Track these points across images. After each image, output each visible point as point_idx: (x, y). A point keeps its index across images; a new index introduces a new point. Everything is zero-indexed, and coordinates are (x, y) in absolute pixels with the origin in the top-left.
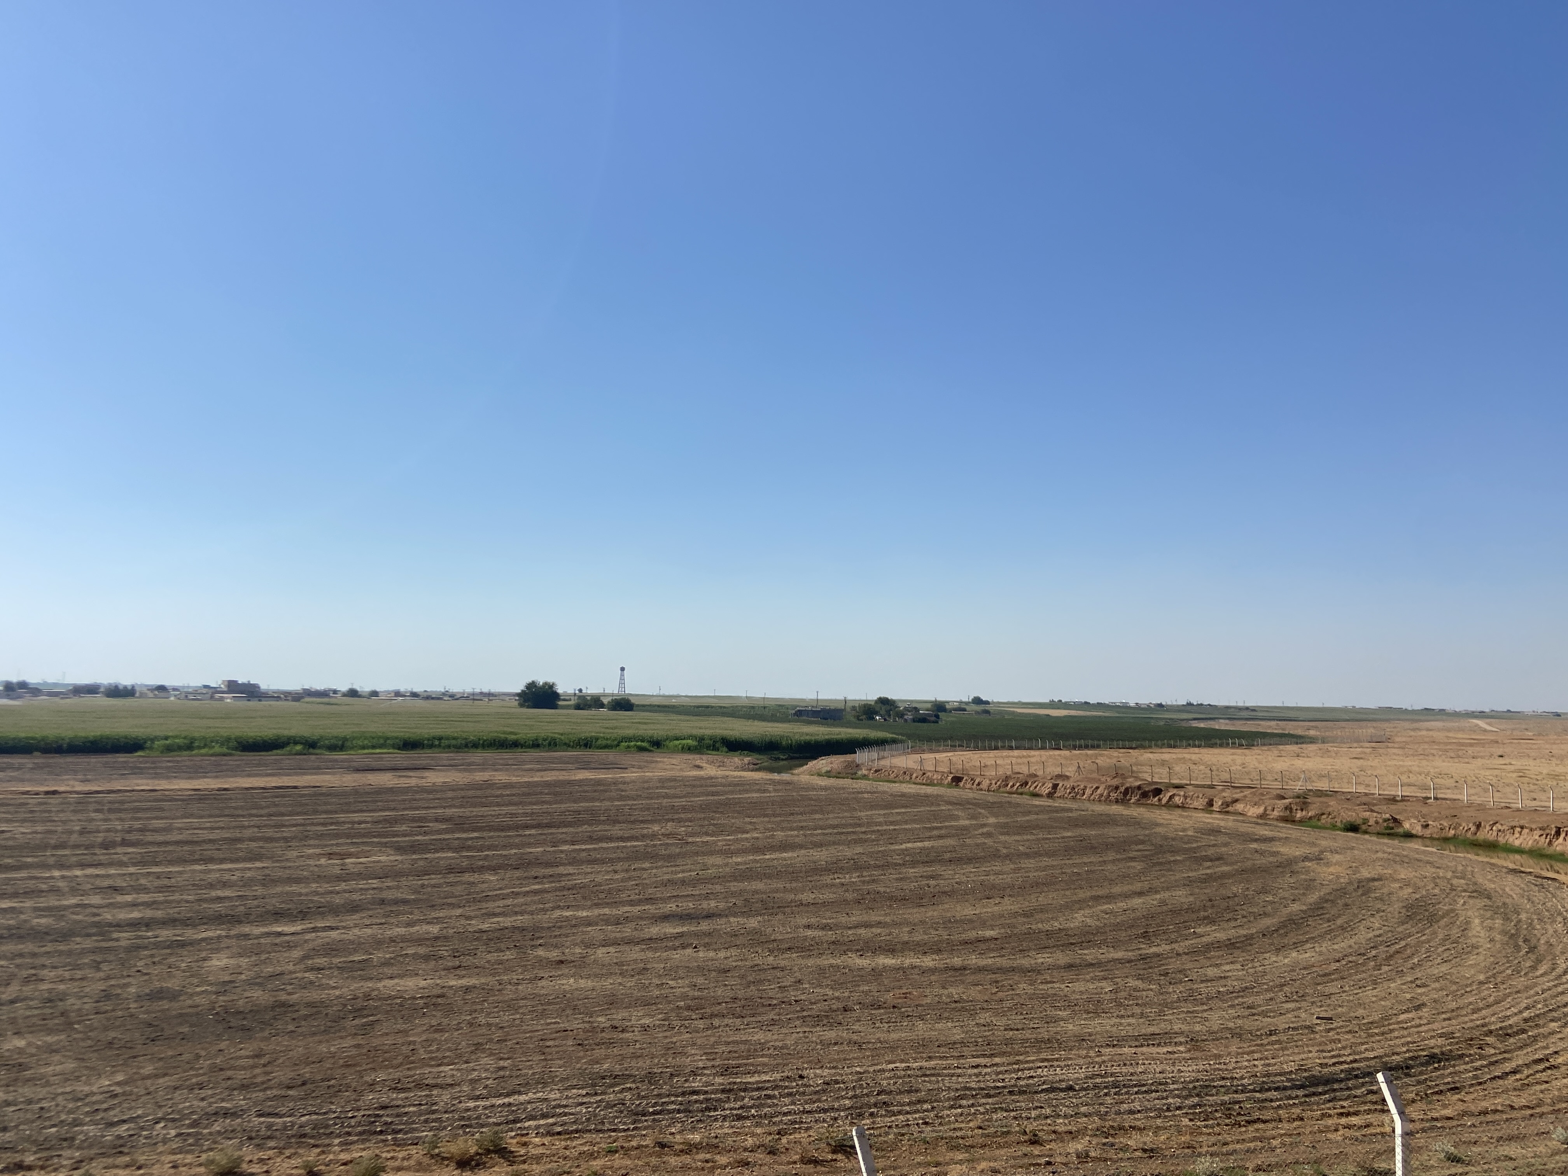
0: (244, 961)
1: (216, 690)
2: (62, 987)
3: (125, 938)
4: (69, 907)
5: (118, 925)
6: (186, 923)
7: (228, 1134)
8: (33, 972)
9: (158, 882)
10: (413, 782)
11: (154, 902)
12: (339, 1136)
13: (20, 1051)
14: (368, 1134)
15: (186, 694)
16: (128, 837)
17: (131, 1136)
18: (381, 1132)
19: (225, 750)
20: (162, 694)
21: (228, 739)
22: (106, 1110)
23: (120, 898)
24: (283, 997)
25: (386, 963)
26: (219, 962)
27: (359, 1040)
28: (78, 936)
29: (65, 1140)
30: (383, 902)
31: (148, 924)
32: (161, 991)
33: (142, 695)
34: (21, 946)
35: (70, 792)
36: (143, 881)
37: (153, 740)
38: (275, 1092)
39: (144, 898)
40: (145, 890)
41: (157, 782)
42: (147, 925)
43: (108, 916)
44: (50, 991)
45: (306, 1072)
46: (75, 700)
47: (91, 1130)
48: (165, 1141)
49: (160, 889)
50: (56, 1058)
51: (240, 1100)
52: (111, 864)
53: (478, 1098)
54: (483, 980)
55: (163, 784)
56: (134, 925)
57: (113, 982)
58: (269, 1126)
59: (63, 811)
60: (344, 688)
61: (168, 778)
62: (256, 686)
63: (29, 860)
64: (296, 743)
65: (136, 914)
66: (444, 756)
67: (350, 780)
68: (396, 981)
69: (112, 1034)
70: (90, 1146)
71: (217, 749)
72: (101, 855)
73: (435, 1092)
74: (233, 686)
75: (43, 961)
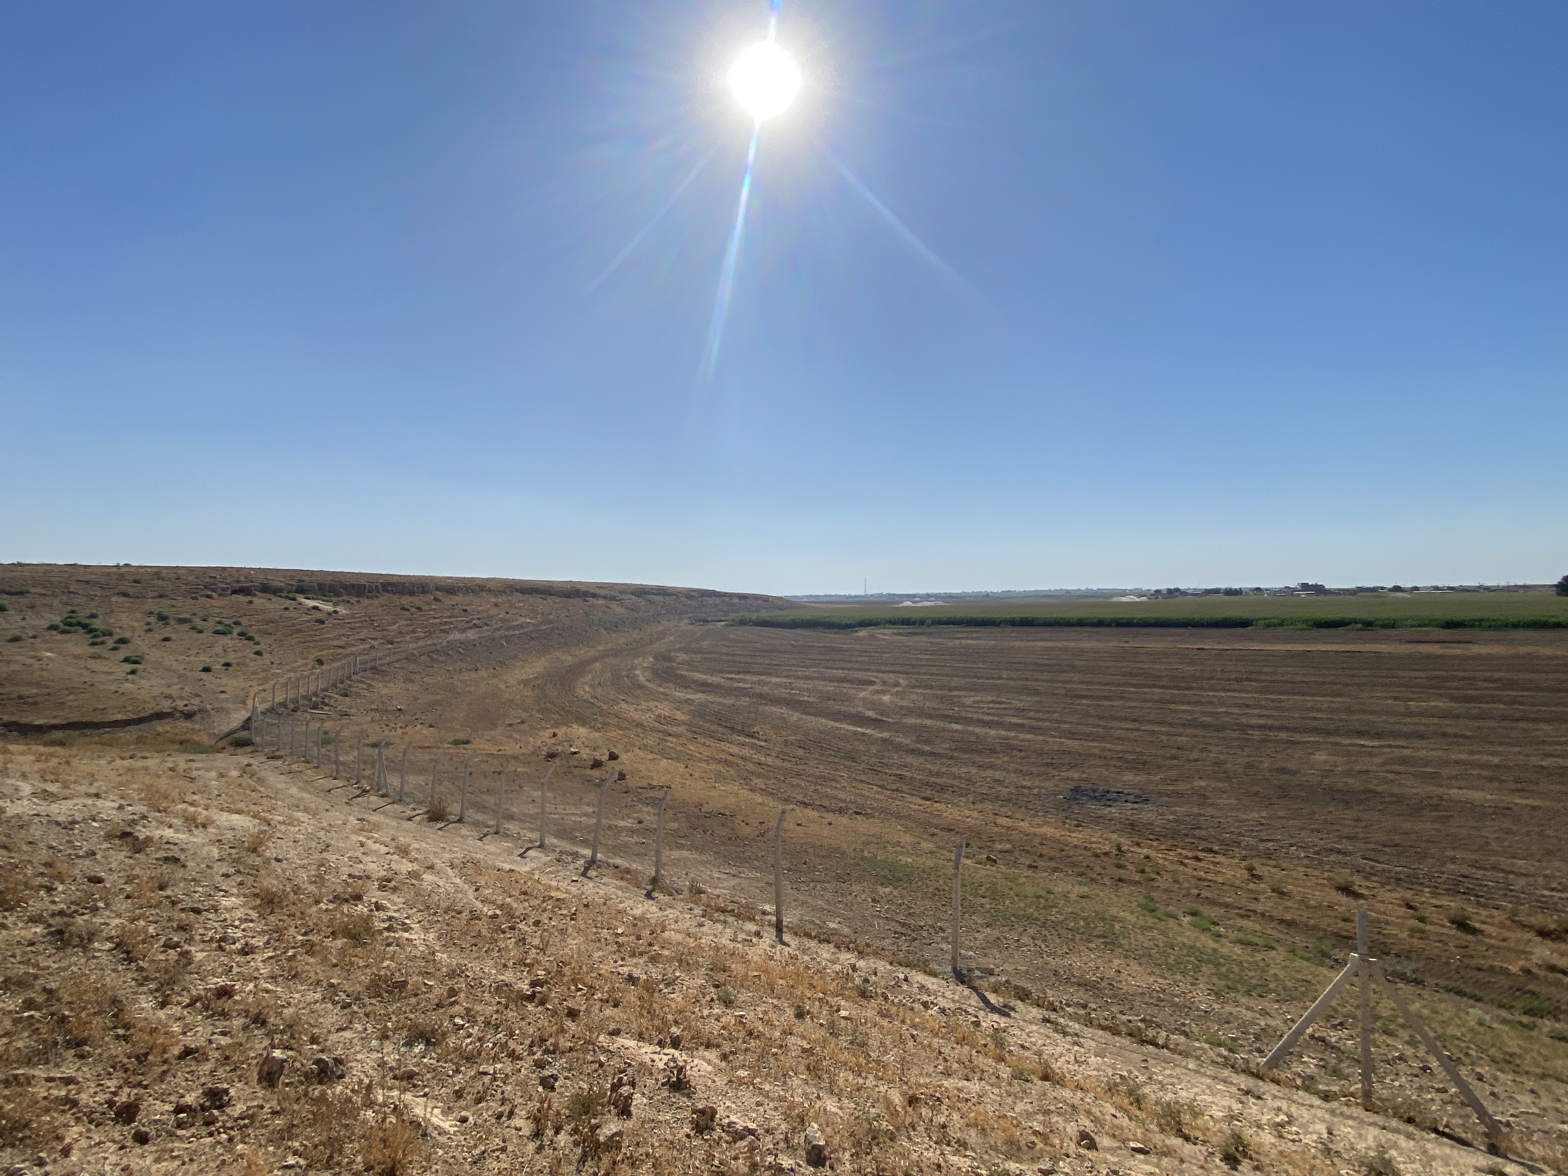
0: (1339, 760)
1: (1294, 590)
2: (1222, 757)
3: (1256, 734)
4: (1221, 713)
5: (1251, 727)
6: (1295, 730)
7: (1344, 865)
8: (1205, 746)
9: (1272, 704)
10: (1459, 652)
11: (1272, 716)
12: (1429, 887)
13: (1204, 788)
14: (1453, 891)
15: (1274, 592)
16: (1250, 676)
17: (1275, 850)
18: (1464, 893)
19: (1305, 626)
20: (1258, 593)
21: (1307, 621)
22: (1258, 831)
23: (1250, 711)
24: (1372, 787)
25: (1455, 777)
26: (1320, 757)
27: (1437, 826)
28: (1228, 729)
29: (1235, 842)
30: (1444, 735)
31: (1271, 728)
32: (1284, 768)
33: (1247, 594)
34: (1196, 731)
35: (1212, 649)
36: (1263, 703)
37: (1257, 620)
38: (1372, 846)
39: (1266, 713)
40: (1265, 708)
41: (1262, 645)
43: (1243, 720)
44: (1216, 758)
45: (1397, 839)
46: (1207, 597)
47: (1252, 841)
48: (1298, 858)
49: (1274, 709)
50: (1224, 796)
51: (1347, 845)
52: (1242, 691)
53: (1553, 890)
54: (1548, 803)
55: (1268, 647)
56: (1261, 727)
57: (1253, 759)
58: (1372, 868)
59: (1209, 659)
60: (1390, 586)
61: (1269, 643)
62: (1322, 586)
63: (1194, 685)
64: (1356, 623)
65: (1261, 721)
66: (1487, 634)
67: (1404, 649)
68: (1465, 791)
69: (1256, 789)
70: (1251, 850)
71: (1300, 626)
72: (1236, 686)
73: (1511, 876)
74: (1305, 587)
75: (1210, 741)
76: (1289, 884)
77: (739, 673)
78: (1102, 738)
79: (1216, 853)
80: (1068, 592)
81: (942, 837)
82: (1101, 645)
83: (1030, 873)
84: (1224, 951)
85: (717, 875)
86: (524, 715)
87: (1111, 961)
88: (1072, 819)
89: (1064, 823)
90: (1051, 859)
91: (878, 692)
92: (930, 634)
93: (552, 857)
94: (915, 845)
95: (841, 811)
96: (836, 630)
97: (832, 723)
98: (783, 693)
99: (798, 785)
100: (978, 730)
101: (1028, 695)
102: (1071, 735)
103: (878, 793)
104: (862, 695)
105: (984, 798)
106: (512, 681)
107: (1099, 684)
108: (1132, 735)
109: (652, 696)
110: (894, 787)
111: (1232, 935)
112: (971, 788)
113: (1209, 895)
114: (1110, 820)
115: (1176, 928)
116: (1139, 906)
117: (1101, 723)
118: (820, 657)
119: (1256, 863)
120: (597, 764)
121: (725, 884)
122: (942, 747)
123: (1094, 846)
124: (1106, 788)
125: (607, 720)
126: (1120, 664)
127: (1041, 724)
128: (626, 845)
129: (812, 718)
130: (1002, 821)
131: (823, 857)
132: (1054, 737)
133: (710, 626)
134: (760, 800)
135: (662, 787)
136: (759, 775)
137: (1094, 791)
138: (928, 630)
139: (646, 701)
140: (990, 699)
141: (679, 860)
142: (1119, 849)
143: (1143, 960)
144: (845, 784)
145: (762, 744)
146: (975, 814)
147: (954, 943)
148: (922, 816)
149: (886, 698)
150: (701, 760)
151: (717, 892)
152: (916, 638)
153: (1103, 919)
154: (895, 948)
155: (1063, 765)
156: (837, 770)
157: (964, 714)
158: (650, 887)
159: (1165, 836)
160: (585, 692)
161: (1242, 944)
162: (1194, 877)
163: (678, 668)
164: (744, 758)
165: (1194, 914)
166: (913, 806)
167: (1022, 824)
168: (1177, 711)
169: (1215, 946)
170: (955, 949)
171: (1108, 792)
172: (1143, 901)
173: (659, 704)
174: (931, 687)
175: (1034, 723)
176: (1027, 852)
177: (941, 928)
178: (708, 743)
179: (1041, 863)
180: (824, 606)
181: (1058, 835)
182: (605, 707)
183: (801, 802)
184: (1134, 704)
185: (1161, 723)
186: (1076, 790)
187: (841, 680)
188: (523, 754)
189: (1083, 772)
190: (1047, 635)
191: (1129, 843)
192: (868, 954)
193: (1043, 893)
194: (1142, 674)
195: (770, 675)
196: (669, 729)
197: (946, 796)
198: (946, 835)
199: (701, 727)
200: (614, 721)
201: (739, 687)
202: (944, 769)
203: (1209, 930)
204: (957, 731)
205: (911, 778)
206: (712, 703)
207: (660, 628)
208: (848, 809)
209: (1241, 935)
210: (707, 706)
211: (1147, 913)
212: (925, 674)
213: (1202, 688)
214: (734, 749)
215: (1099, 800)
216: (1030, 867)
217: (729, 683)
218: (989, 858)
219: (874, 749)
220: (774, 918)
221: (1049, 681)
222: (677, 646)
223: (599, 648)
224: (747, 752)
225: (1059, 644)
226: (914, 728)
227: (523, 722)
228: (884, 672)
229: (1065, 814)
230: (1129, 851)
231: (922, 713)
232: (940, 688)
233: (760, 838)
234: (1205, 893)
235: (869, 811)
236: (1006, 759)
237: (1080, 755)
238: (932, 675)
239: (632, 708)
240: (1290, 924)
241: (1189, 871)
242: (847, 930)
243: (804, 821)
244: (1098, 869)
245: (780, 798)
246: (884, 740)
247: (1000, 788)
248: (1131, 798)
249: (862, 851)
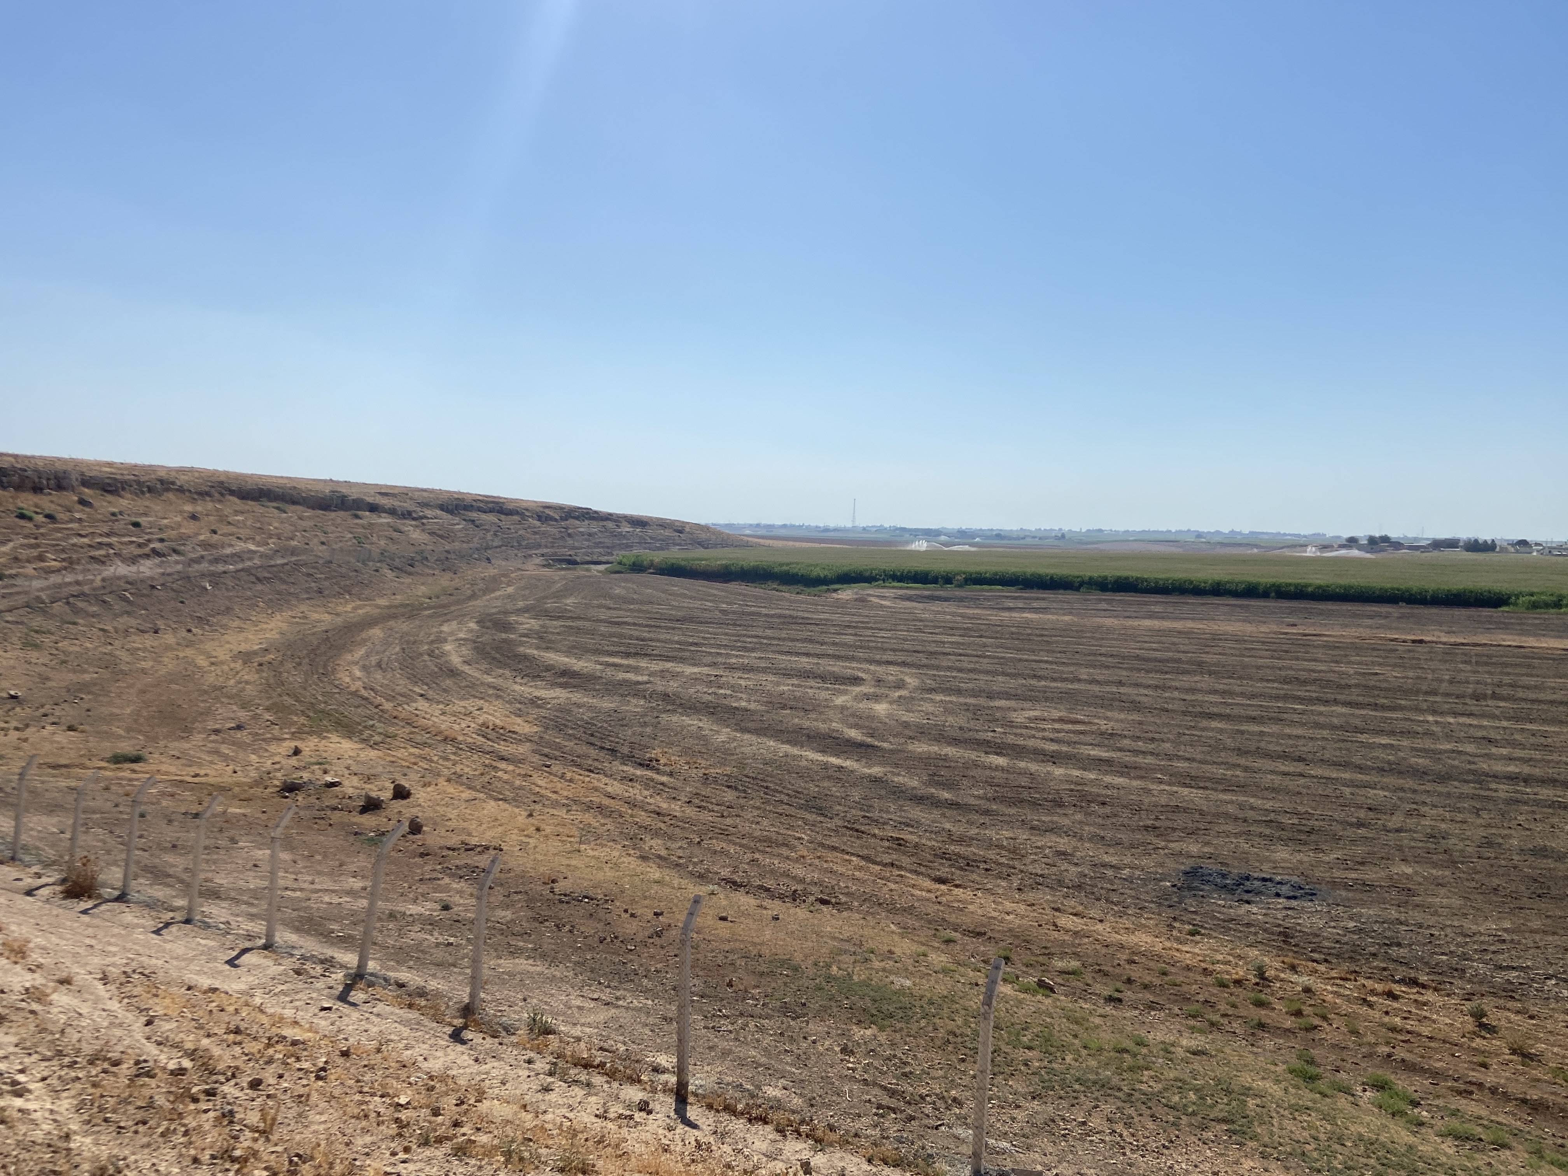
2: (1443, 826)
3: (1503, 790)
4: (1446, 751)
5: (1495, 776)
8: (1415, 806)
9: (1532, 740)
11: (1531, 759)
13: (1408, 877)
15: (1549, 550)
16: (1498, 690)
17: (1521, 984)
20: (1523, 549)
22: (1494, 952)
23: (1494, 750)
28: (1455, 780)
29: (1456, 970)
31: (1527, 780)
32: (1544, 849)
33: (1503, 550)
34: (1401, 781)
35: (1436, 643)
36: (1517, 737)
37: (1517, 596)
39: (1519, 753)
40: (1521, 746)
41: (1524, 638)
42: (1525, 781)
43: (1483, 766)
44: (1433, 828)
46: (1436, 553)
47: (1483, 969)
49: (1536, 747)
50: (1443, 891)
52: (1483, 716)
55: (1530, 642)
56: (1512, 778)
57: (1493, 831)
59: (1431, 660)
61: (1535, 635)
63: (1403, 702)
65: (1512, 768)
69: (1495, 881)
70: (1481, 983)
72: (1472, 705)
75: (1424, 797)
76: (1538, 1040)
77: (628, 655)
78: (1242, 787)
79: (1424, 986)
80: (1199, 535)
81: (964, 945)
82: (1249, 629)
83: (1109, 1009)
84: (1425, 1149)
85: (578, 1002)
86: (243, 715)
87: (1237, 1162)
88: (1183, 922)
89: (1171, 927)
90: (1146, 987)
91: (868, 697)
92: (961, 599)
93: (288, 964)
94: (919, 958)
95: (794, 896)
96: (800, 588)
97: (786, 748)
98: (704, 693)
99: (723, 852)
100: (1033, 767)
101: (1122, 710)
102: (1190, 780)
103: (861, 869)
104: (839, 701)
105: (1038, 882)
106: (222, 654)
107: (1242, 694)
108: (1293, 784)
109: (472, 689)
110: (887, 859)
111: (1439, 1124)
112: (1016, 864)
113: (1408, 1056)
114: (1248, 925)
115: (1348, 1106)
116: (1291, 1071)
117: (1242, 761)
118: (769, 632)
119: (1488, 1004)
120: (371, 806)
121: (591, 1019)
122: (972, 795)
123: (1218, 967)
124: (1244, 871)
125: (392, 729)
126: (1280, 663)
127: (1140, 760)
128: (419, 947)
129: (754, 738)
130: (1065, 921)
131: (762, 974)
132: (1161, 782)
133: (580, 571)
134: (657, 876)
135: (487, 848)
136: (656, 833)
137: (1224, 876)
138: (959, 593)
139: (462, 699)
140: (1056, 714)
141: (511, 975)
142: (1261, 974)
143: (1293, 1162)
144: (805, 853)
145: (664, 779)
146: (1022, 908)
147: (978, 1128)
148: (932, 909)
149: (881, 708)
150: (555, 804)
151: (577, 1031)
152: (937, 606)
153: (1228, 1092)
154: (877, 1132)
155: (1174, 830)
156: (791, 827)
157: (1010, 739)
158: (459, 1022)
159: (1338, 956)
160: (354, 679)
161: (1457, 1138)
162: (1383, 1025)
163: (521, 644)
164: (632, 804)
165: (1380, 1086)
166: (918, 892)
167: (1099, 927)
168: (1372, 746)
169: (1411, 1140)
170: (978, 1137)
171: (1247, 878)
172: (1297, 1064)
173: (486, 705)
174: (959, 692)
175: (1129, 758)
176: (1106, 974)
177: (955, 1100)
178: (569, 775)
179: (1128, 995)
180: (779, 544)
181: (1158, 947)
182: (388, 706)
183: (727, 881)
184: (1299, 731)
185: (1344, 765)
186: (1193, 873)
187: (806, 675)
188: (238, 784)
189: (1207, 844)
190: (1158, 608)
191: (1278, 965)
192: (831, 1145)
193: (1128, 1044)
194: (1315, 680)
195: (682, 660)
196: (502, 747)
197: (974, 876)
198: (972, 943)
199: (559, 747)
200: (403, 732)
201: (625, 681)
202: (973, 831)
203: (1402, 1113)
204: (997, 768)
205: (916, 846)
206: (579, 706)
207: (492, 571)
208: (806, 893)
209: (1455, 1123)
210: (569, 712)
211: (1301, 1083)
212: (949, 668)
213: (1418, 710)
214: (615, 787)
215: (1232, 891)
216: (1110, 999)
217: (609, 672)
218: (1041, 984)
219: (856, 795)
220: (673, 1079)
221: (1157, 687)
222: (521, 604)
223: (383, 602)
224: (636, 792)
225: (1178, 625)
226: (926, 761)
227: (239, 727)
228: (879, 663)
229: (1171, 913)
230: (1277, 978)
231: (941, 736)
232: (975, 694)
233: (656, 940)
234: (1400, 1053)
235: (843, 899)
236: (1079, 817)
237: (1202, 813)
238: (960, 670)
239: (437, 709)
240: (1537, 1107)
241: (1377, 1014)
242: (797, 1102)
243: (731, 914)
244: (1223, 1007)
245: (691, 873)
246: (876, 780)
247: (1065, 866)
248: (1284, 890)
249: (828, 966)
